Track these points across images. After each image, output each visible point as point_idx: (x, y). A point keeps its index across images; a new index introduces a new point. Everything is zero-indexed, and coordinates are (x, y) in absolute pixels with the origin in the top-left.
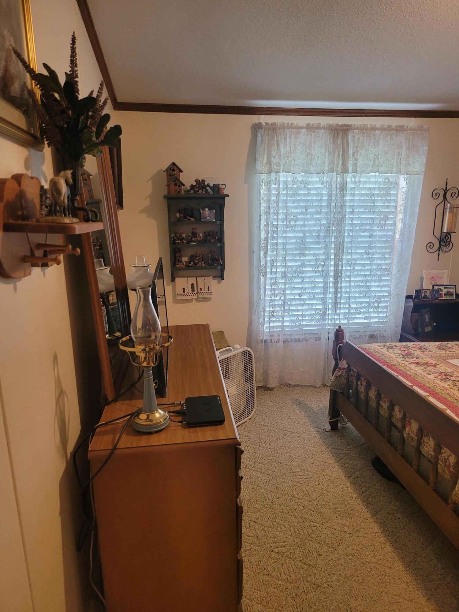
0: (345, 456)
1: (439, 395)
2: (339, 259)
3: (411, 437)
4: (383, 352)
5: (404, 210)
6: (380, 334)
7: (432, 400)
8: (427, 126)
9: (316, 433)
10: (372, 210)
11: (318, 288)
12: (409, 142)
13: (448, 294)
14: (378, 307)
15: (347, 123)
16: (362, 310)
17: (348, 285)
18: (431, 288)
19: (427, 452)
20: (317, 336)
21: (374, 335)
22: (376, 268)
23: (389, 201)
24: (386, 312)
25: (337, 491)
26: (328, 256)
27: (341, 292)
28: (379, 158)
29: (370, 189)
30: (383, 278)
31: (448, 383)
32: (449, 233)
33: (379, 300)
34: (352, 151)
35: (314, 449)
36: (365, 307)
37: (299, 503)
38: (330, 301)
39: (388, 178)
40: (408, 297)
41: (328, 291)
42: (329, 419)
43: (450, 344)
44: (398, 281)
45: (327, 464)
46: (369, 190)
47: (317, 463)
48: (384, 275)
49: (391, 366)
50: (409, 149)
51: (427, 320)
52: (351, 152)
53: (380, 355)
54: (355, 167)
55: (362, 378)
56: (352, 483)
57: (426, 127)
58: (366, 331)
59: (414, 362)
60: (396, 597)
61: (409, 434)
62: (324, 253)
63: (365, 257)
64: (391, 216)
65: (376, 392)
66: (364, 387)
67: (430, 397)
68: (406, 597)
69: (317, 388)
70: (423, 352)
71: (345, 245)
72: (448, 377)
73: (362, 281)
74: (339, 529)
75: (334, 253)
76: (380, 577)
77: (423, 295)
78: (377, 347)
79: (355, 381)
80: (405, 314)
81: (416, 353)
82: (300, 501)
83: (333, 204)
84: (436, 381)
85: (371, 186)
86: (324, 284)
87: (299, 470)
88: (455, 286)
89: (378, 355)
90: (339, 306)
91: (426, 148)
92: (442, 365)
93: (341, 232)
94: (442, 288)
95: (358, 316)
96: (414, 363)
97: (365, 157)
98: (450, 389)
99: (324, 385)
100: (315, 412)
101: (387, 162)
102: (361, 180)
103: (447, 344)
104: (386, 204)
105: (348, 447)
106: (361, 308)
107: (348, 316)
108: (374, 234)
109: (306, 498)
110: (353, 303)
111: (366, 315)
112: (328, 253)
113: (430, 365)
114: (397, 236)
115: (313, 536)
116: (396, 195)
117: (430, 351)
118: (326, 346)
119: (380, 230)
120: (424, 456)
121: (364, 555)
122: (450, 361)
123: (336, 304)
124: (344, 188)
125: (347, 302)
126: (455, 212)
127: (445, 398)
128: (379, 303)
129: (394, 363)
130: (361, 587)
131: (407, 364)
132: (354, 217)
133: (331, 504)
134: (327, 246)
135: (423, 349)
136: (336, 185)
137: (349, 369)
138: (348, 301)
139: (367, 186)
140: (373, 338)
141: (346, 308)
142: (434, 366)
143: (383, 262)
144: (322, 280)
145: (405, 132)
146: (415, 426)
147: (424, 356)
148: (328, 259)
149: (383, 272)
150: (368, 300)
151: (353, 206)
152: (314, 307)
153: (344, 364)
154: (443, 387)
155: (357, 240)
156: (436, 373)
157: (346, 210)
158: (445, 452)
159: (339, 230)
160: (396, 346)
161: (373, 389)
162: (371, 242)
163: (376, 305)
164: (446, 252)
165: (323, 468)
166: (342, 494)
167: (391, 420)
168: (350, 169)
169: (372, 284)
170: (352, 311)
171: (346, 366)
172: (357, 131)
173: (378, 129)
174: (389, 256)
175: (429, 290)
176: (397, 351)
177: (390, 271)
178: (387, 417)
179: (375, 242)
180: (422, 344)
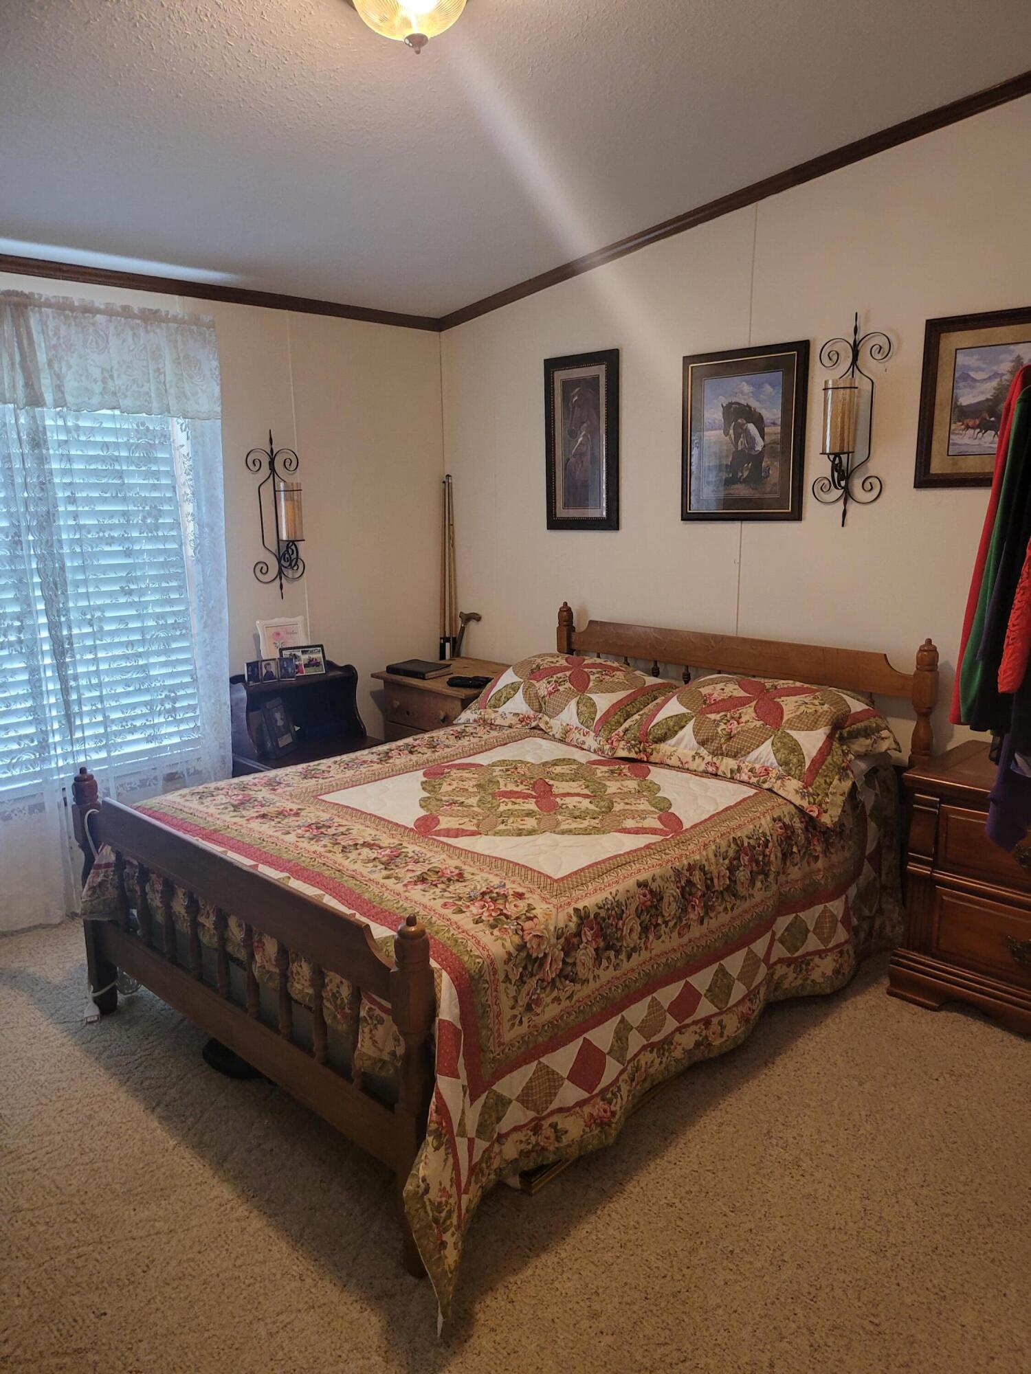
0: (140, 1065)
1: (307, 870)
2: (58, 611)
3: (268, 972)
4: (190, 808)
5: (193, 494)
6: (188, 770)
7: (296, 885)
8: (210, 318)
9: (65, 1034)
10: (120, 492)
11: (16, 684)
12: (176, 347)
13: (311, 664)
14: (174, 710)
15: (20, 290)
16: (138, 723)
17: (94, 668)
18: (277, 656)
19: (301, 991)
20: (34, 801)
21: (177, 773)
22: (155, 624)
23: (157, 475)
24: (194, 719)
25: (130, 1150)
26: (29, 605)
27: (78, 689)
28: (115, 376)
29: (106, 446)
30: (174, 645)
31: (323, 843)
32: (293, 542)
33: (173, 695)
34: (44, 356)
35: (60, 1075)
36: (143, 716)
37: (34, 1221)
38: (54, 713)
39: (143, 424)
40: (234, 680)
41: (44, 689)
42: (94, 992)
43: (325, 763)
44: (208, 649)
45: (99, 1099)
46: (105, 448)
47: (72, 1106)
48: (175, 639)
49: (210, 836)
50: (179, 363)
51: (280, 723)
52: (42, 357)
53: (185, 816)
54: (61, 395)
55: (153, 876)
56: (163, 1117)
57: (207, 318)
58: (155, 769)
59: (257, 814)
60: (280, 1318)
61: (263, 967)
62: (16, 599)
63: (122, 600)
64: (166, 507)
65: (187, 900)
66: (158, 895)
67: (292, 879)
68: (300, 1307)
69: (56, 926)
70: (275, 790)
71: (69, 576)
72: (322, 830)
73: (126, 657)
74: (143, 1233)
75: (43, 596)
76: (245, 1293)
77: (264, 671)
78: (178, 799)
79: (138, 888)
80: (234, 717)
81: (260, 796)
82: (37, 1213)
83: (19, 480)
84: (301, 845)
85: (110, 439)
86: (30, 674)
87: (26, 1141)
88: (321, 646)
89: (181, 816)
90: (78, 722)
91: (215, 364)
92: (312, 809)
93: (52, 546)
94: (299, 653)
95: (130, 737)
96: (257, 817)
97: (80, 372)
98: (327, 854)
99: (73, 916)
100: (56, 987)
101: (135, 387)
102: (81, 424)
103: (319, 765)
104: (151, 482)
105: (145, 1042)
106: (134, 718)
107: (105, 742)
108: (137, 547)
109: (52, 1201)
110: (115, 708)
111: (149, 732)
112: (27, 596)
113: (289, 815)
114: (190, 552)
115: (79, 1280)
116: (170, 461)
117: (288, 785)
118: (61, 821)
119: (149, 539)
120: (296, 1001)
121: (206, 1263)
122: (324, 797)
123: (69, 717)
124: (42, 442)
125: (97, 708)
126: (296, 497)
127: (319, 874)
128: (174, 700)
129: (217, 827)
130: (206, 1335)
131: (242, 821)
132: (80, 509)
133: (118, 1186)
134: (20, 581)
135: (273, 785)
136: (18, 434)
137: (120, 863)
138: (99, 706)
139: (99, 439)
140: (173, 780)
141: (97, 724)
142: (297, 814)
143: (168, 609)
144: (23, 665)
145: (163, 325)
146: (271, 947)
147: (277, 798)
148: (27, 612)
149: (172, 632)
150: (147, 698)
151: (71, 484)
152: (12, 734)
153: (106, 854)
154: (314, 852)
155: (96, 563)
156: (299, 827)
157: (55, 494)
158: (331, 981)
159: (47, 541)
160: (218, 789)
161: (180, 893)
162: (133, 567)
163: (168, 706)
164: (294, 579)
165: (88, 1113)
166: (142, 1152)
167: (225, 950)
168: (49, 397)
169: (153, 660)
170: (114, 728)
171: (113, 858)
172: (49, 310)
173: (99, 311)
174: (177, 596)
175: (274, 659)
176: (221, 798)
177: (187, 629)
178: (216, 945)
179: (142, 566)
180: (272, 773)
